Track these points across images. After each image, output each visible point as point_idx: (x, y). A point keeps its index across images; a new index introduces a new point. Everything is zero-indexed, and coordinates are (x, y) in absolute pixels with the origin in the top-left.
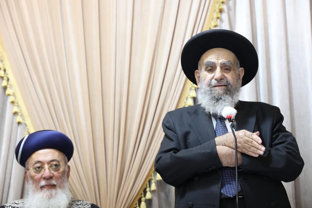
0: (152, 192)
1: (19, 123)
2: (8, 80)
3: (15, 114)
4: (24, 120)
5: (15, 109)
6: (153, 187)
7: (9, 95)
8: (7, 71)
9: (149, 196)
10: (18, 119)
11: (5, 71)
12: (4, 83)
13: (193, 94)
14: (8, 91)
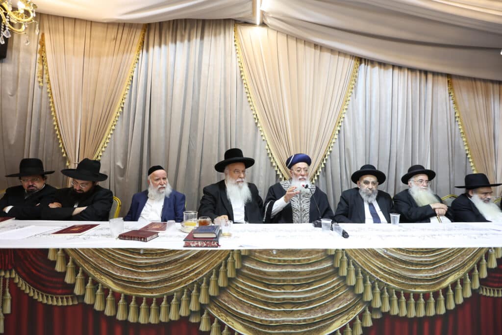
0: (320, 172)
1: (264, 140)
2: (258, 120)
3: (262, 136)
4: (265, 138)
5: (262, 134)
6: (320, 170)
7: (259, 127)
8: (258, 115)
9: (318, 174)
10: (264, 138)
11: (256, 115)
12: (256, 121)
13: (339, 128)
14: (259, 125)
